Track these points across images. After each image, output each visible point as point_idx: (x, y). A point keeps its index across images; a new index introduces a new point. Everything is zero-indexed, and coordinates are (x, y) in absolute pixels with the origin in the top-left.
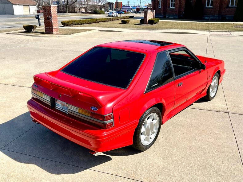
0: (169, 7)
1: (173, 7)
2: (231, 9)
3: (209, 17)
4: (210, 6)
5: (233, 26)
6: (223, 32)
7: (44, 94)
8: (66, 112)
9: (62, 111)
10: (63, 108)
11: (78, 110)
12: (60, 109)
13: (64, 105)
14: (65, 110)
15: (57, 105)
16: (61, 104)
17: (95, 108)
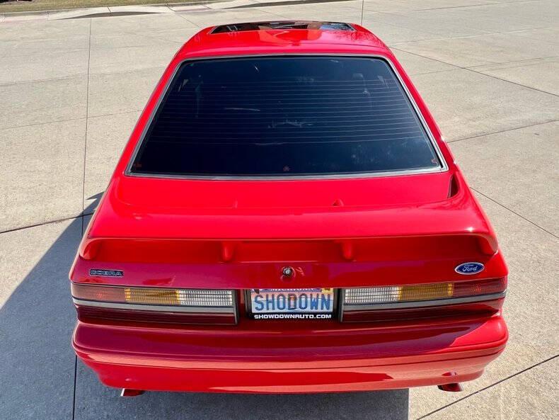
7: (180, 292)
8: (315, 314)
9: (294, 316)
10: (298, 306)
11: (396, 292)
12: (279, 313)
13: (303, 294)
14: (308, 309)
15: (260, 306)
16: (287, 297)
17: (475, 266)
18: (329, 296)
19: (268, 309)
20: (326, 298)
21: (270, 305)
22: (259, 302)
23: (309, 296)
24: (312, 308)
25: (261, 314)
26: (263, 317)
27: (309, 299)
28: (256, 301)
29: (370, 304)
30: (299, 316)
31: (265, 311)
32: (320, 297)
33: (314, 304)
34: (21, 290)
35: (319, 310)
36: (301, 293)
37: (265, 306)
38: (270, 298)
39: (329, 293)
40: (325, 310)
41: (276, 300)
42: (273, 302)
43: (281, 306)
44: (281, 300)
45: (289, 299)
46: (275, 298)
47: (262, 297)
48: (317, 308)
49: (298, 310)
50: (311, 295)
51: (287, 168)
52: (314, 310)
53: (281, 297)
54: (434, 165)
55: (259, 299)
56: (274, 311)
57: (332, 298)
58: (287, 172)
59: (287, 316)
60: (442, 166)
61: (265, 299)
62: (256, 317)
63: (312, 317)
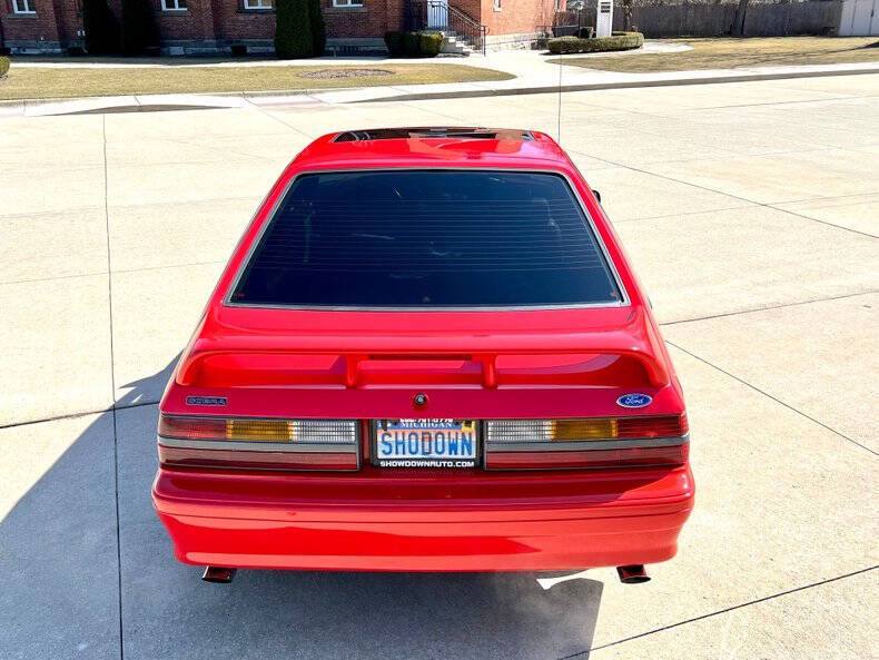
0: (10, 10)
1: (27, 12)
2: (253, 17)
3: (185, 46)
4: (177, 8)
5: (298, 72)
6: (287, 94)
7: (295, 423)
8: (454, 460)
9: (428, 464)
10: (433, 449)
11: (548, 429)
12: (411, 460)
13: (440, 433)
14: (446, 455)
15: (387, 450)
16: (420, 437)
17: (640, 398)
18: (470, 434)
19: (397, 453)
20: (468, 439)
21: (400, 448)
22: (386, 443)
23: (446, 436)
24: (450, 453)
25: (389, 460)
26: (391, 464)
27: (446, 440)
28: (383, 442)
29: (518, 443)
30: (435, 464)
31: (393, 456)
32: (460, 437)
33: (453, 448)
34: (27, 500)
35: (459, 456)
36: (437, 431)
37: (394, 449)
38: (400, 438)
39: (470, 431)
40: (466, 456)
41: (407, 441)
42: (403, 443)
43: (413, 449)
44: (413, 441)
45: (423, 440)
46: (407, 438)
47: (390, 436)
48: (456, 453)
49: (434, 455)
50: (449, 434)
51: (427, 299)
52: (453, 456)
53: (413, 437)
54: (614, 299)
55: (387, 439)
56: (405, 457)
57: (474, 439)
58: (427, 303)
59: (420, 464)
60: (623, 301)
61: (393, 439)
62: (383, 464)
63: (450, 464)
